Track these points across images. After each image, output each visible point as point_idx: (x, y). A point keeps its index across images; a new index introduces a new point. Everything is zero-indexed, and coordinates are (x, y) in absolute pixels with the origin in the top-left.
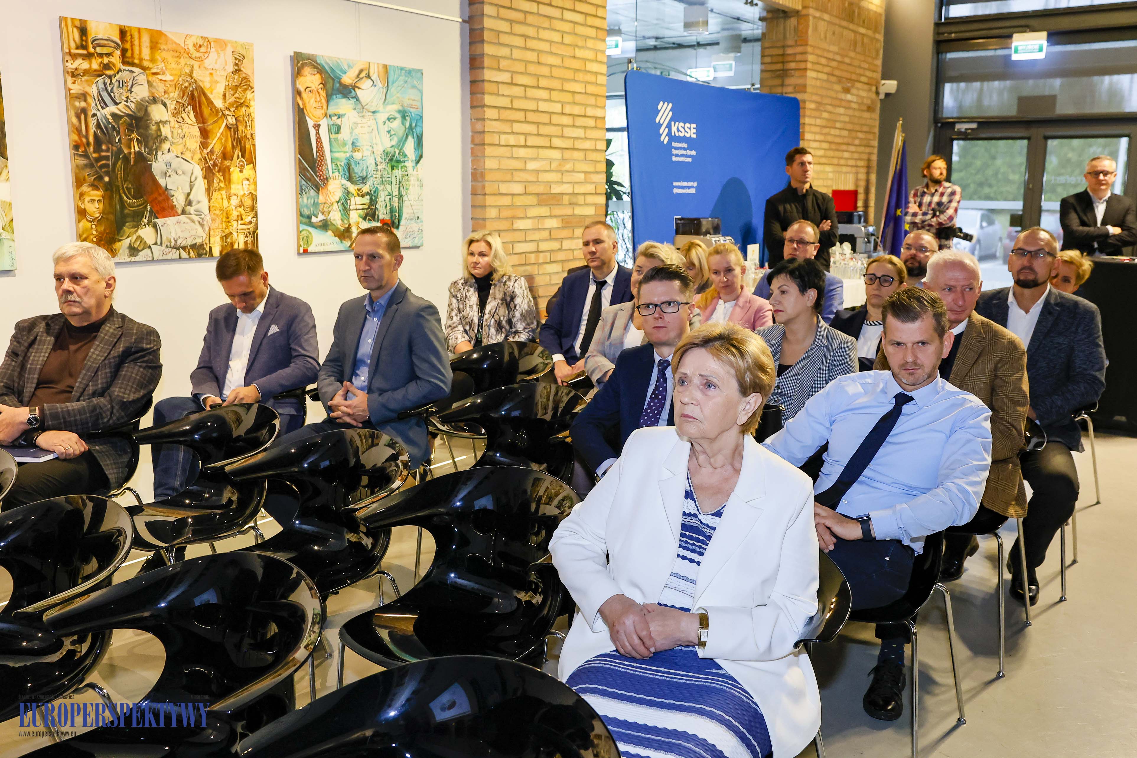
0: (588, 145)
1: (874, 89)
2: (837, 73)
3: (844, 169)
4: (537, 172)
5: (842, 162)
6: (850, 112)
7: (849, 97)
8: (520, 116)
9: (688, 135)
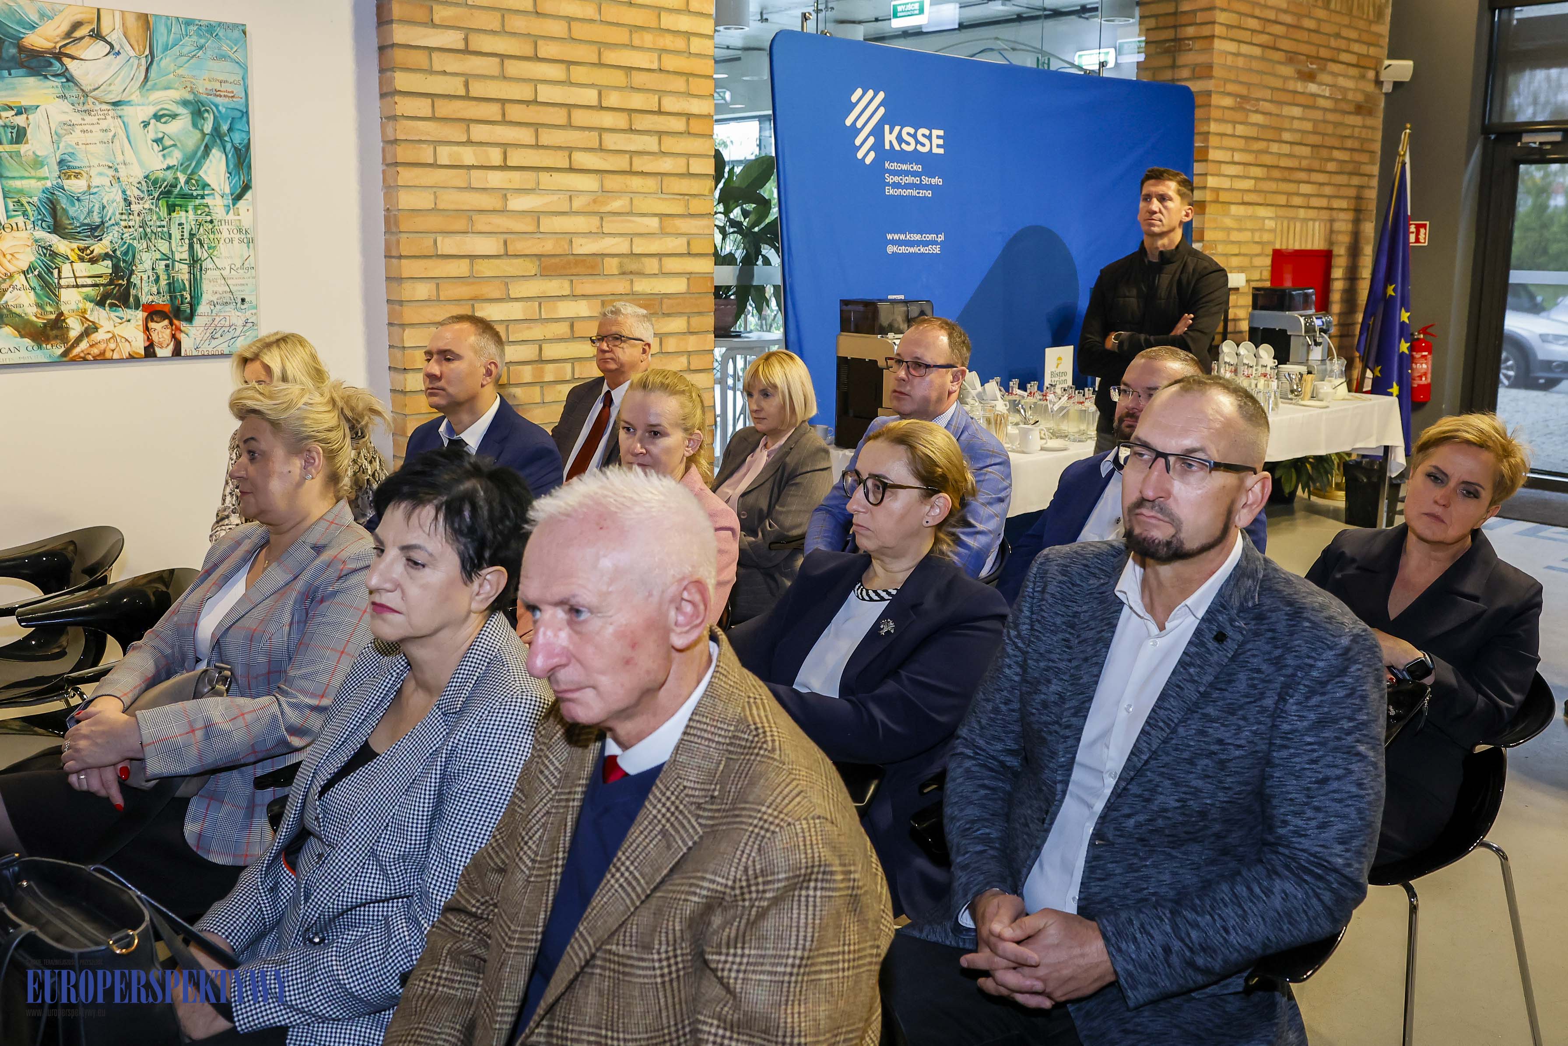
0: (666, 165)
1: (1371, 74)
2: (1285, 44)
3: (1302, 213)
4: (537, 215)
5: (1297, 201)
6: (1318, 115)
7: (1313, 88)
8: (492, 111)
9: (924, 150)
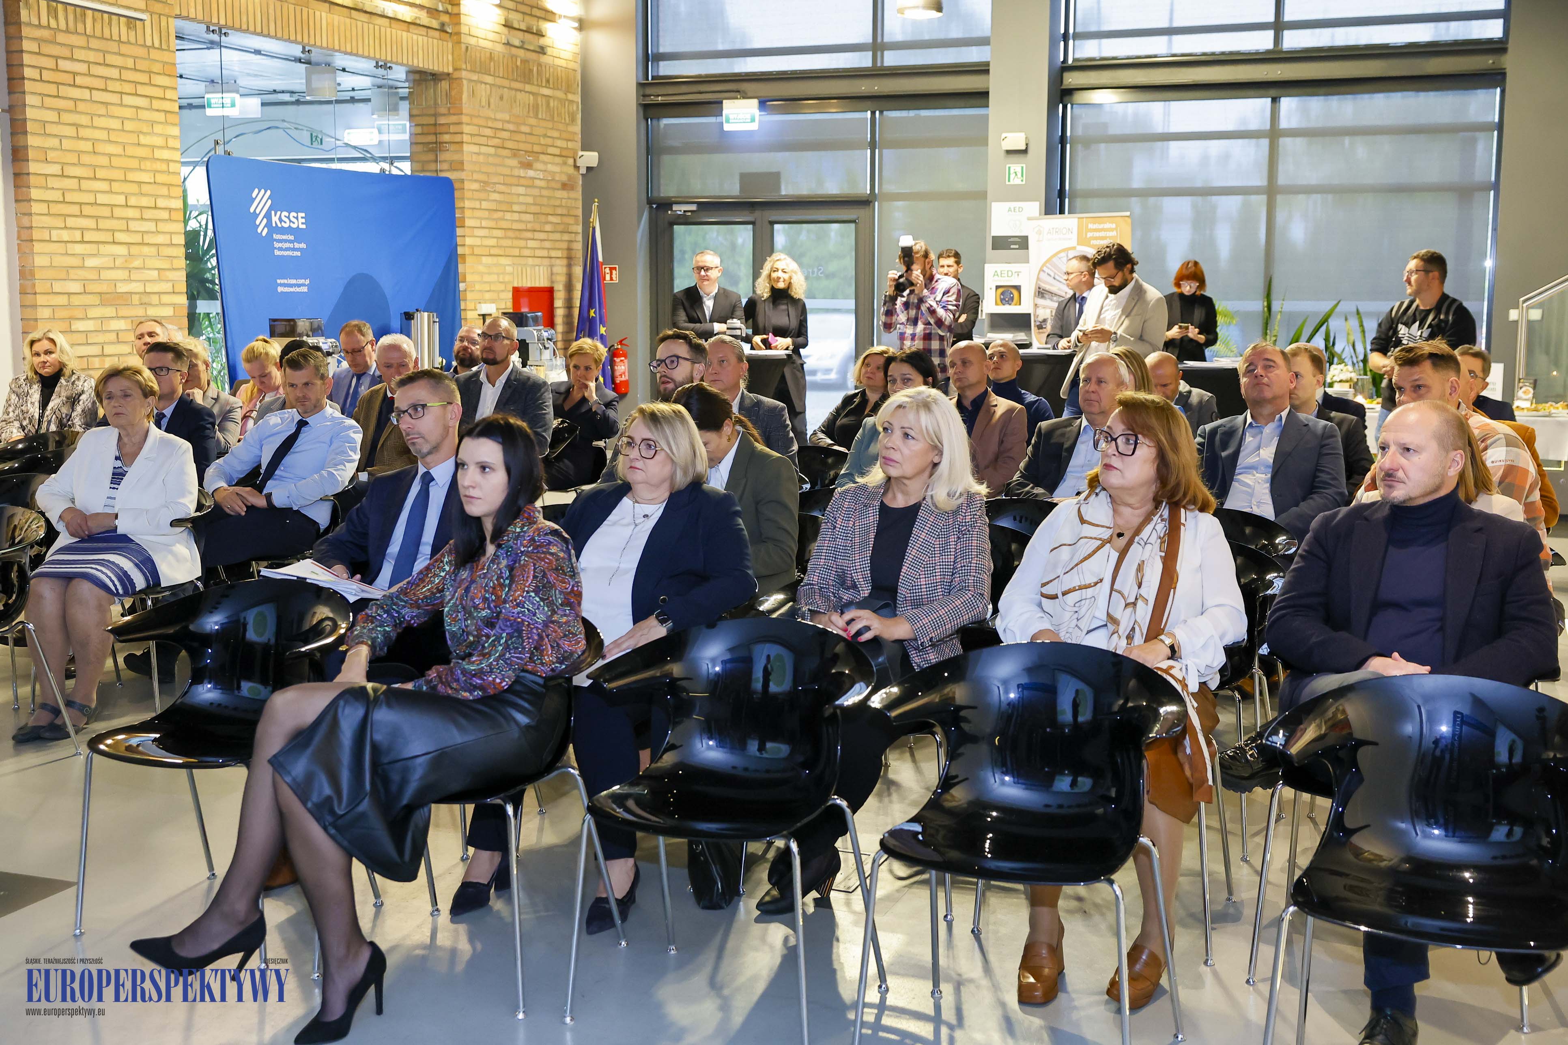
0: (160, 239)
1: (571, 161)
2: (510, 145)
3: (530, 261)
4: (98, 269)
5: (527, 252)
6: (536, 192)
7: (531, 173)
8: (76, 210)
9: (294, 226)
